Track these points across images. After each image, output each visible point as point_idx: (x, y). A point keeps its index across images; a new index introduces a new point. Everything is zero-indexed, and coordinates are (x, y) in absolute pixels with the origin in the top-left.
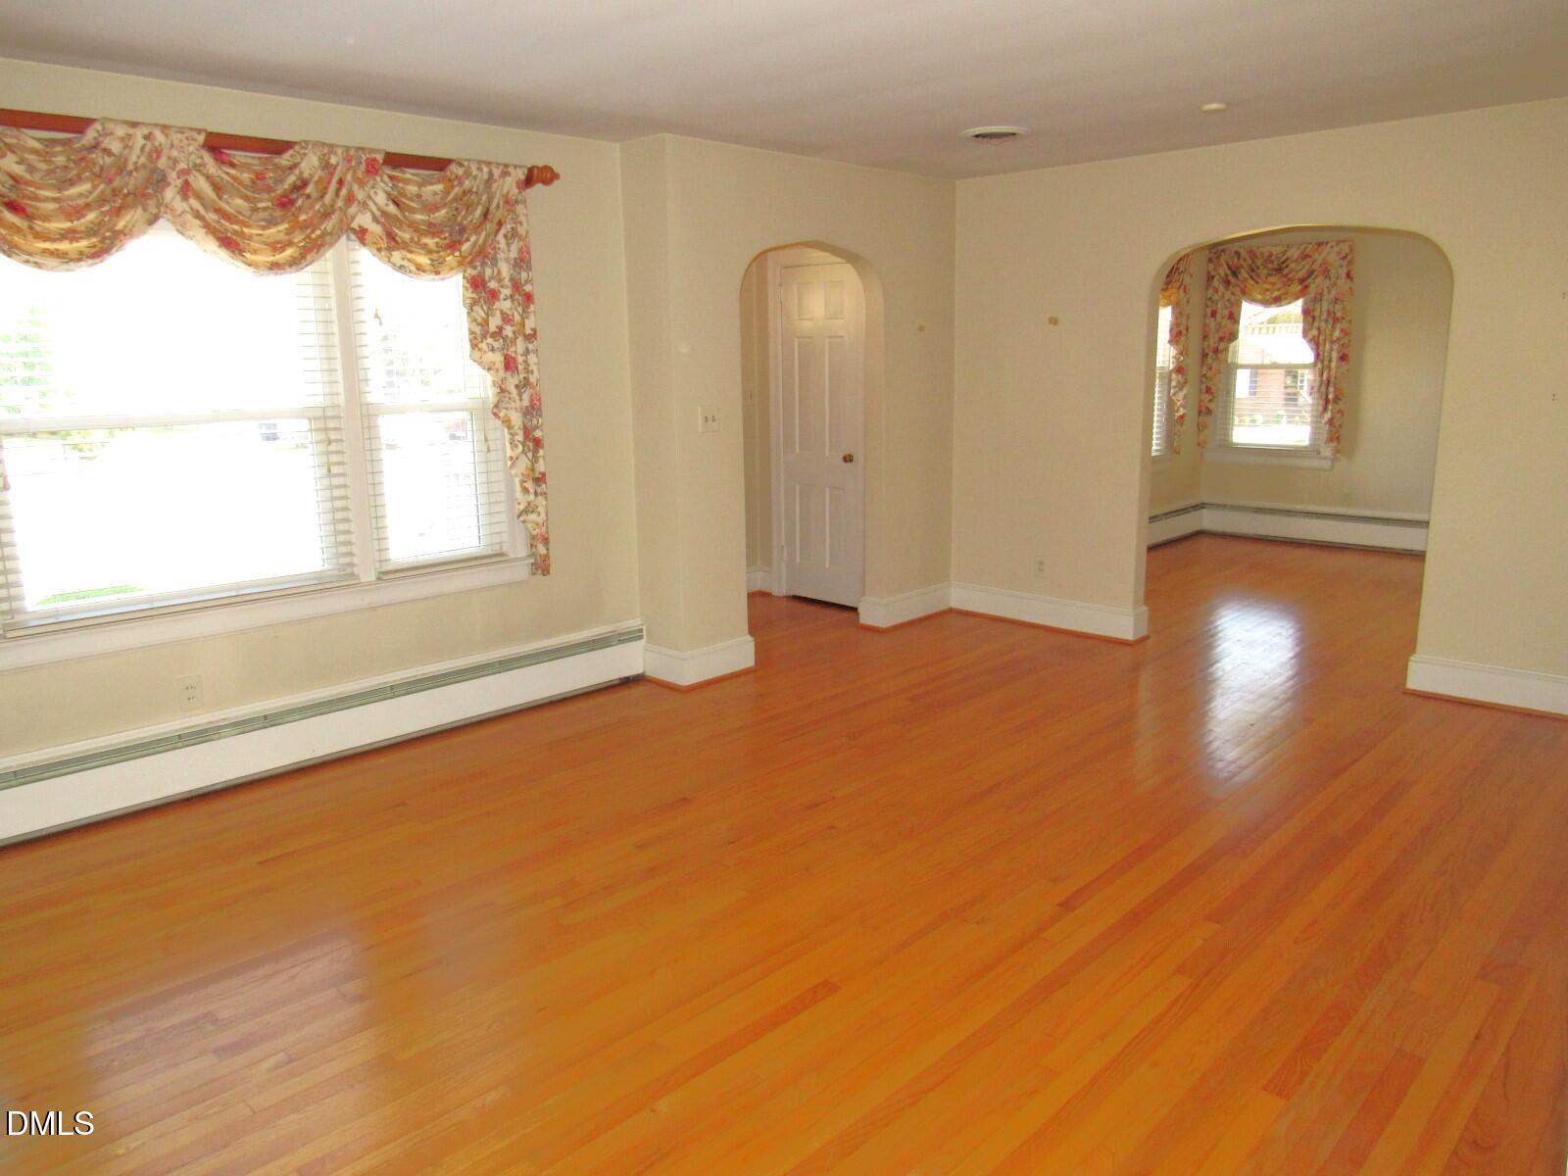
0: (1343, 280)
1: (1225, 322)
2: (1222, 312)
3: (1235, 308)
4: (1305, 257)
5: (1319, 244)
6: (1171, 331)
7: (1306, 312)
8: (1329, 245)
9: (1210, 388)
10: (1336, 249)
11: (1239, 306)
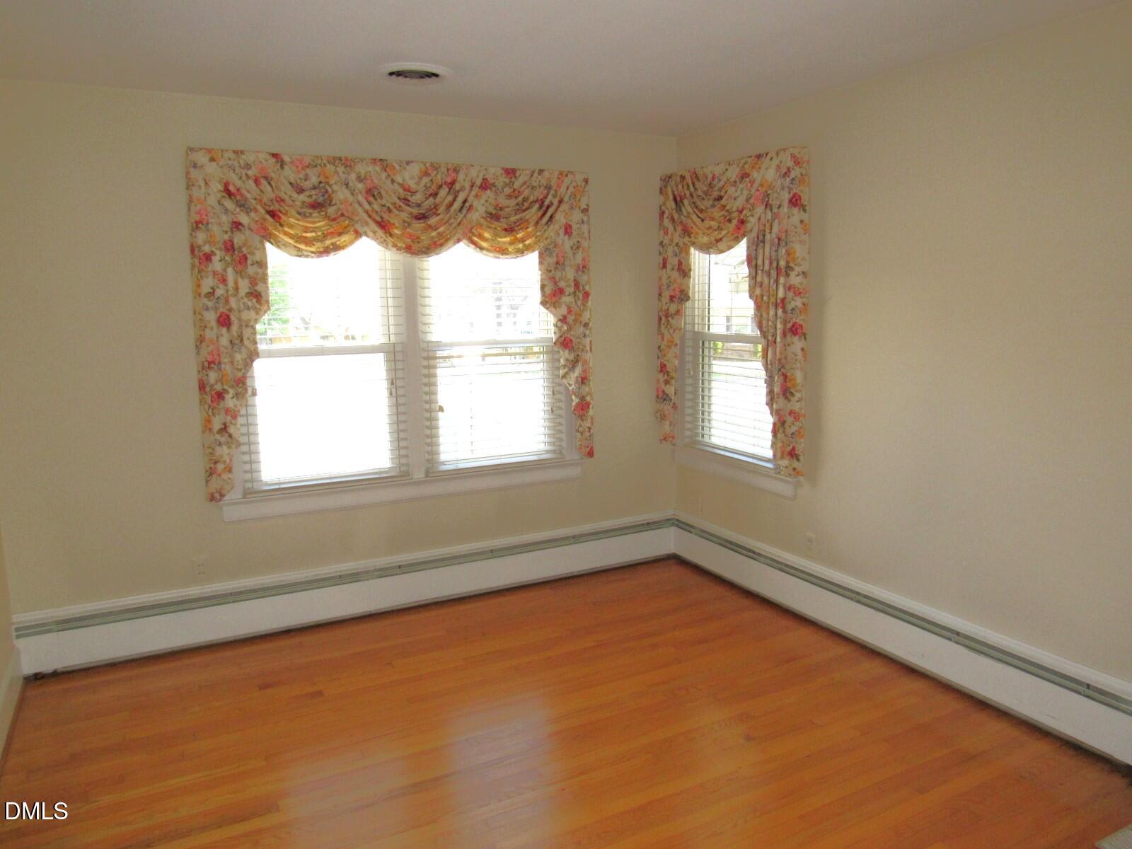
0: (786, 210)
1: (675, 274)
2: (673, 261)
3: (683, 255)
4: (744, 176)
5: (759, 157)
6: (543, 287)
7: (751, 260)
8: (769, 157)
9: (665, 365)
10: (776, 162)
11: (688, 253)
